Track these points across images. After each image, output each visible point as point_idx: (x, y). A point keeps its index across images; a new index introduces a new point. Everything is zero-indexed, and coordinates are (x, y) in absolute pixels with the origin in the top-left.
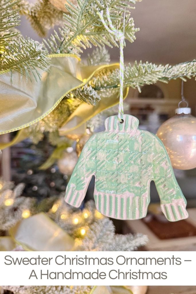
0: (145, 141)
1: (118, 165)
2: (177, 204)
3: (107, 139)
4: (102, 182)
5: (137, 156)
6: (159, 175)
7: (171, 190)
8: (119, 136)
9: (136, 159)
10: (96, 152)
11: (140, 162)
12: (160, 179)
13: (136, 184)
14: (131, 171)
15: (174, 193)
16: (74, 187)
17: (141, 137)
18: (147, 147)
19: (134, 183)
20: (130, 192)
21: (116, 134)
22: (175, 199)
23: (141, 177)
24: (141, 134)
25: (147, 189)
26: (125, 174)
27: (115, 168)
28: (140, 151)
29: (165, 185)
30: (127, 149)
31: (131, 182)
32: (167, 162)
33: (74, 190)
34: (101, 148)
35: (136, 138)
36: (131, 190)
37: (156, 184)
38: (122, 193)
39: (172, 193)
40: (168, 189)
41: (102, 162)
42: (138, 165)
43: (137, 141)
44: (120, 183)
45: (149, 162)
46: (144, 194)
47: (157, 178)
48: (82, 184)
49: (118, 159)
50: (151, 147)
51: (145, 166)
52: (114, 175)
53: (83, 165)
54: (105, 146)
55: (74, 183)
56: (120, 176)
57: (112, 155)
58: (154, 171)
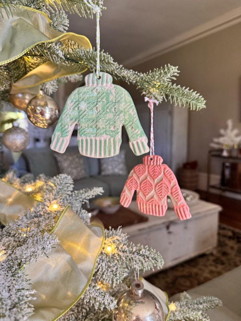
0: (118, 93)
1: (97, 113)
2: (141, 141)
3: (88, 92)
4: (84, 129)
5: (111, 106)
6: (128, 120)
7: (136, 131)
8: (97, 90)
9: (111, 108)
10: (79, 104)
11: (115, 110)
12: (129, 123)
13: (112, 128)
14: (107, 118)
15: (139, 132)
16: (60, 135)
17: (114, 90)
18: (119, 98)
19: (110, 128)
20: (107, 134)
21: (95, 88)
22: (140, 137)
23: (115, 122)
24: (115, 87)
25: (119, 131)
26: (103, 120)
27: (95, 116)
28: (114, 101)
29: (132, 127)
30: (104, 100)
31: (108, 127)
32: (133, 109)
33: (60, 138)
34: (83, 100)
35: (111, 91)
36: (108, 133)
37: (126, 127)
38: (101, 136)
39: (138, 133)
40: (135, 130)
41: (84, 112)
42: (113, 113)
43: (112, 93)
44: (99, 128)
45: (121, 110)
46: (117, 135)
47: (127, 122)
48: (67, 132)
49: (97, 108)
50: (122, 98)
51: (118, 113)
52: (94, 122)
53: (67, 115)
54: (86, 98)
55: (59, 132)
56: (99, 122)
57: (92, 106)
58: (124, 117)
